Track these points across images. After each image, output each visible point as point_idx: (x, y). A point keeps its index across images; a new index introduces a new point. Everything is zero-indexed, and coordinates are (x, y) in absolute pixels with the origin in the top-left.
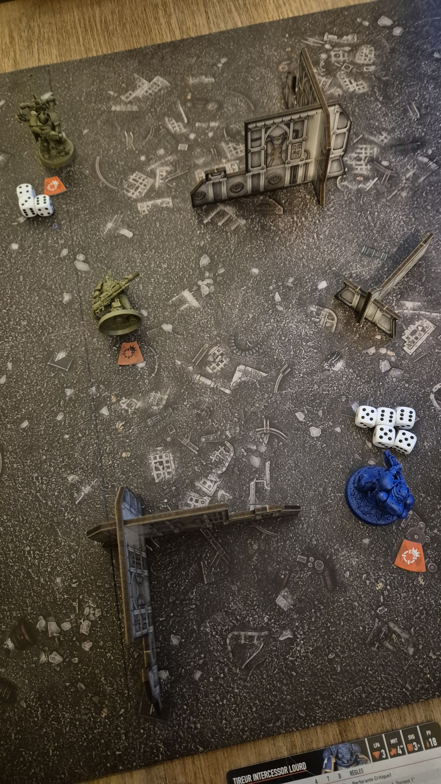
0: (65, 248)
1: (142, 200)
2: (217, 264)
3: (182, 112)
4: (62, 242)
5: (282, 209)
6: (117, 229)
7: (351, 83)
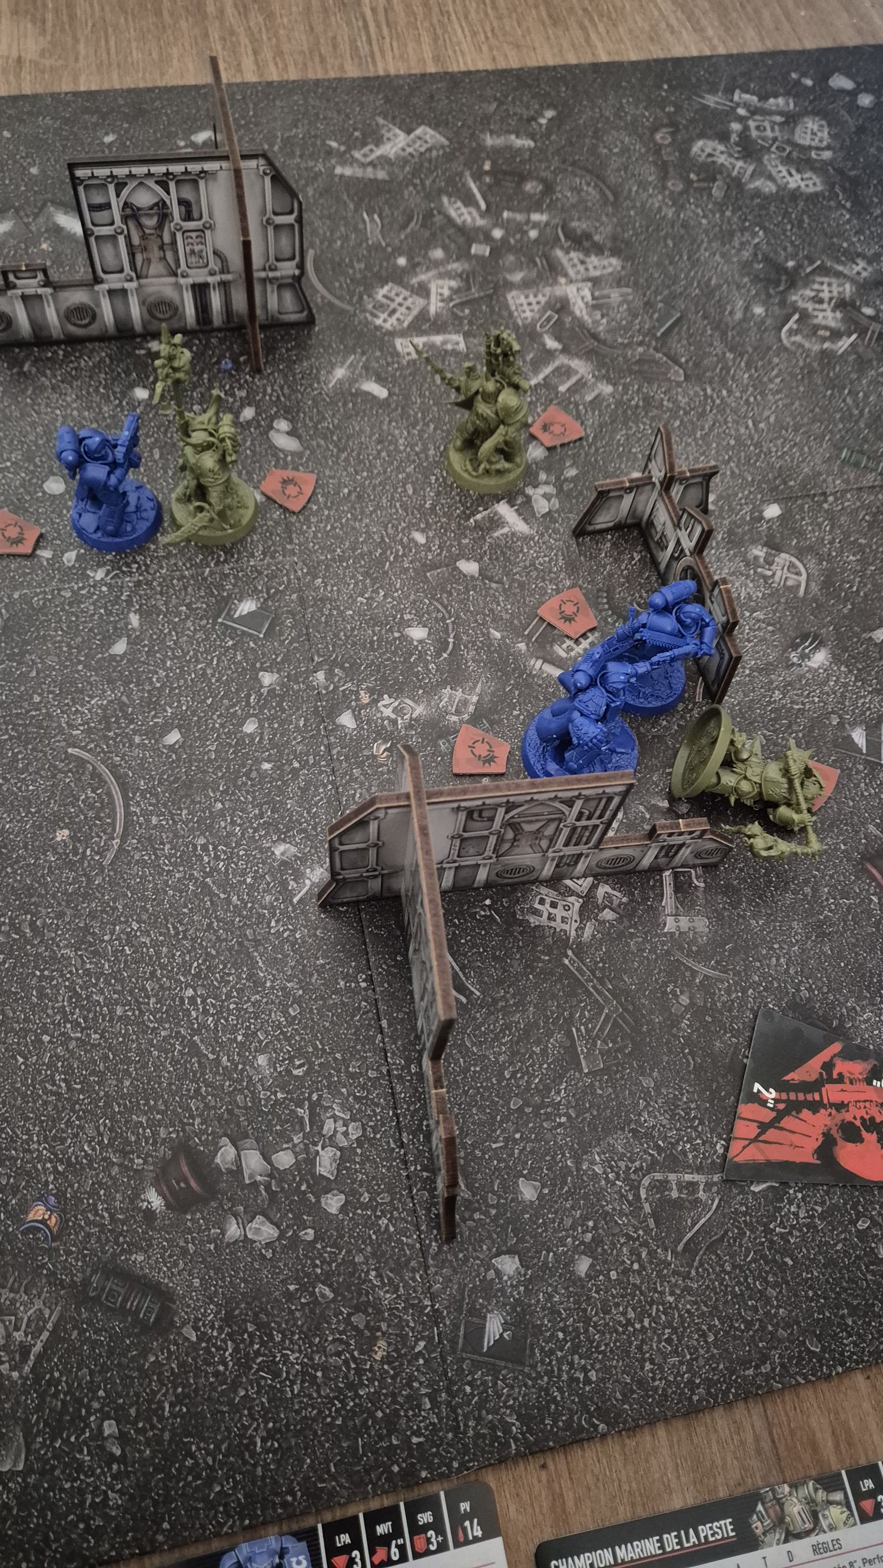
0: (249, 405)
1: (403, 333)
2: (562, 460)
3: (475, 191)
4: (243, 394)
5: (681, 371)
6: (356, 381)
7: (791, 175)
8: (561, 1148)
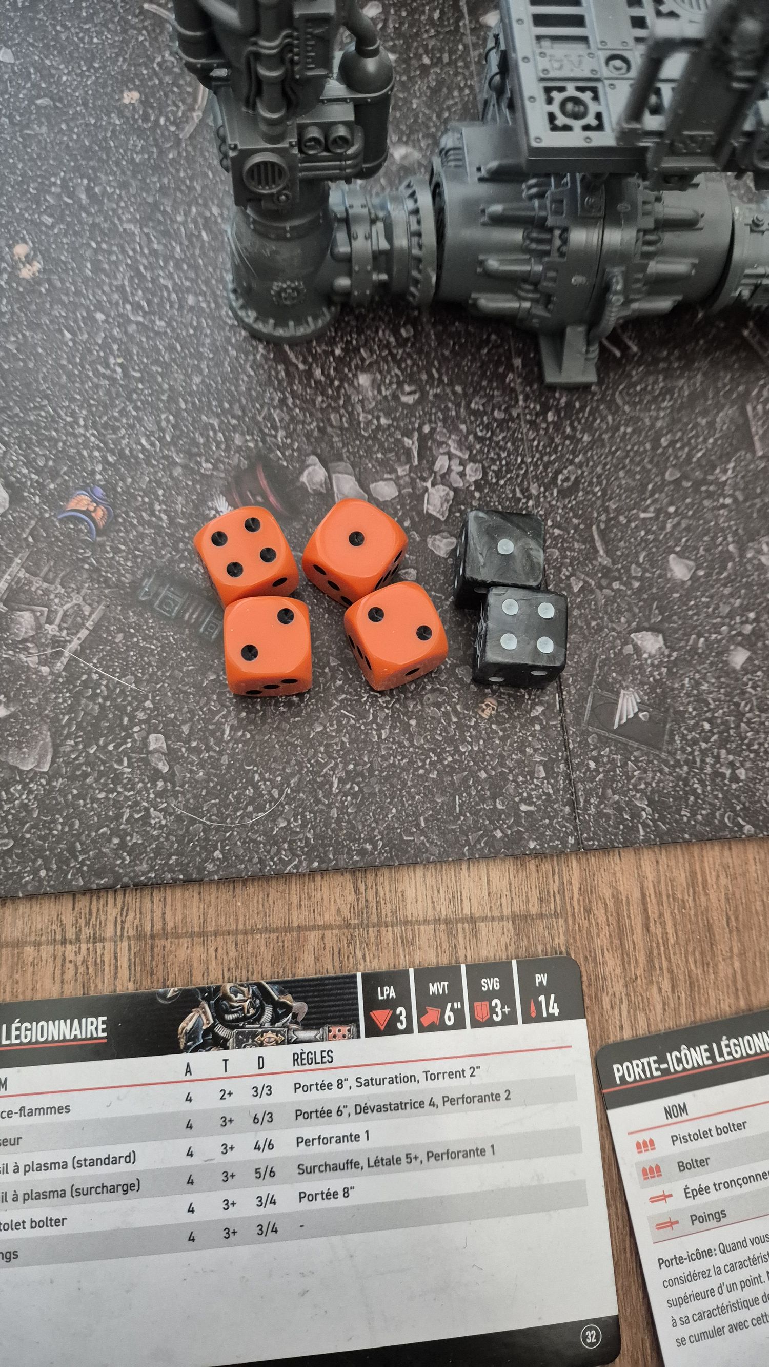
8: (723, 530)
